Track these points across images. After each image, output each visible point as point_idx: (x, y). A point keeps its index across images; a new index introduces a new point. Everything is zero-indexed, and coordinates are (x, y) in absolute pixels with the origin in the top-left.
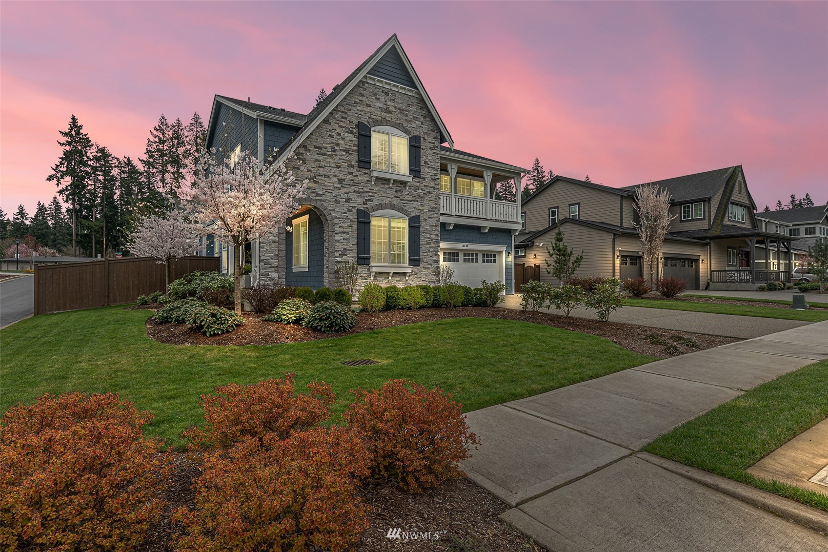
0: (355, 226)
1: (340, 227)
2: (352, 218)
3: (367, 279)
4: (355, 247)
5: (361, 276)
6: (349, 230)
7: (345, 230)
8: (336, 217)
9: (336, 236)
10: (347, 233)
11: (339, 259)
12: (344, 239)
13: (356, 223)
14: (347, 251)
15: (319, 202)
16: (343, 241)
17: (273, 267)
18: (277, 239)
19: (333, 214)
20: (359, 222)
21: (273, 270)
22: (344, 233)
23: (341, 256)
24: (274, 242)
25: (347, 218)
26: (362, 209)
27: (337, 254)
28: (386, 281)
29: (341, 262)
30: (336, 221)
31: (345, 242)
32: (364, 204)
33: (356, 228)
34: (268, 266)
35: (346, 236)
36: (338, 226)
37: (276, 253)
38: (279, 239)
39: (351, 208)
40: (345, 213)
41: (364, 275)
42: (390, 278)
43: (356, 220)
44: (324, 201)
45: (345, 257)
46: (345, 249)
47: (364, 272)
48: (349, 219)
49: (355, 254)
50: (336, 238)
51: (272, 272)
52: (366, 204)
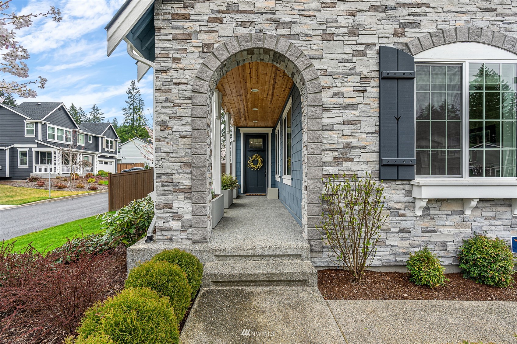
0: (373, 92)
1: (335, 95)
2: (365, 72)
3: (404, 215)
4: (374, 139)
5: (389, 209)
6: (358, 99)
7: (348, 101)
8: (325, 72)
9: (325, 115)
10: (352, 107)
11: (332, 170)
12: (344, 122)
13: (375, 83)
14: (354, 151)
15: (282, 41)
16: (343, 127)
17: (181, 191)
18: (189, 129)
19: (317, 64)
20: (383, 78)
21: (181, 196)
22: (345, 107)
23: (337, 161)
24: (182, 137)
25: (353, 72)
26: (391, 46)
27: (328, 157)
28: (457, 218)
29: (337, 176)
30: (325, 81)
31: (349, 129)
32: (396, 34)
33: (377, 95)
34: (171, 188)
35: (349, 115)
36: (330, 92)
37: (187, 159)
38: (194, 129)
39: (362, 48)
40: (347, 61)
41: (398, 206)
42: (468, 212)
43: (376, 75)
44: (297, 36)
45: (346, 164)
46: (348, 146)
47: (396, 199)
48: (356, 74)
49: (374, 157)
50: (325, 121)
51: (179, 201)
52: (403, 35)
